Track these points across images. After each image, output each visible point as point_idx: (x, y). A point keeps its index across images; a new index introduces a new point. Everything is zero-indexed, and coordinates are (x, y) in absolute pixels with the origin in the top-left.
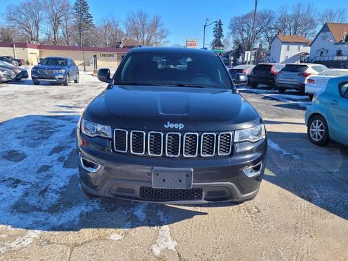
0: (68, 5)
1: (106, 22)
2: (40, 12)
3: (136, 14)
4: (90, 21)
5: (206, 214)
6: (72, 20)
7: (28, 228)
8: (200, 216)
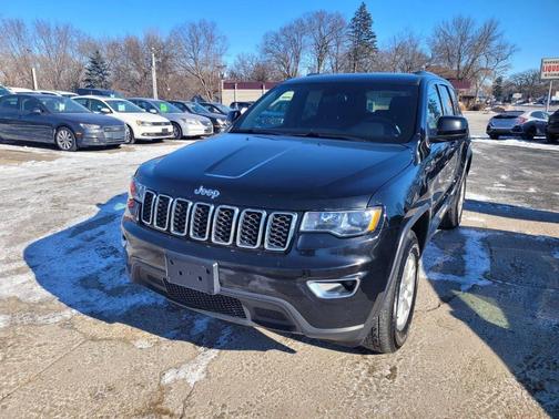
0: (342, 23)
1: (398, 42)
2: (304, 37)
3: (450, 24)
4: (372, 42)
5: (292, 351)
6: (345, 44)
7: (70, 306)
8: (278, 352)
